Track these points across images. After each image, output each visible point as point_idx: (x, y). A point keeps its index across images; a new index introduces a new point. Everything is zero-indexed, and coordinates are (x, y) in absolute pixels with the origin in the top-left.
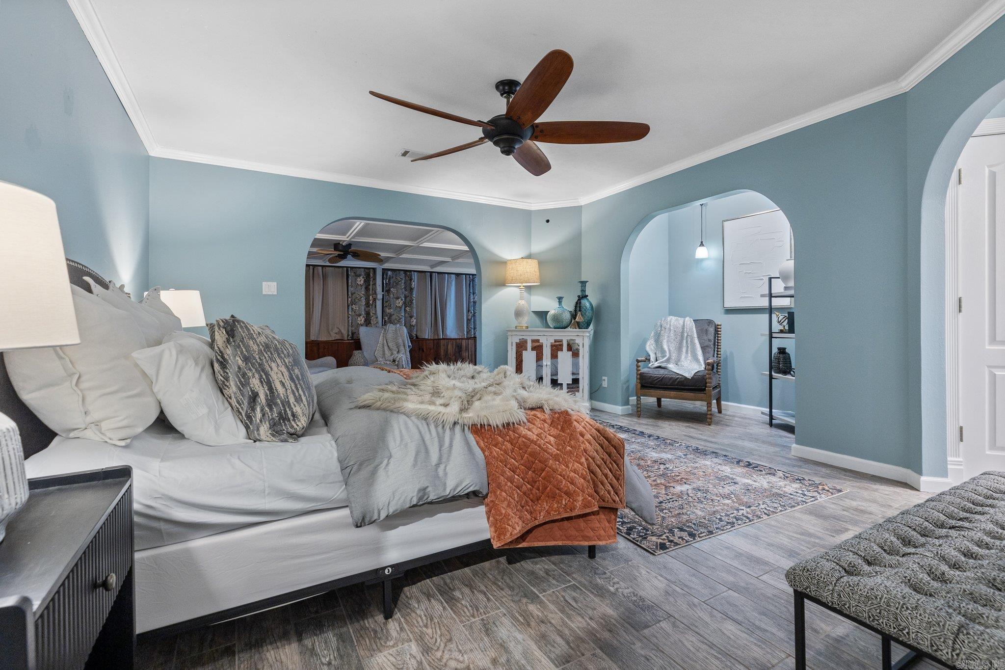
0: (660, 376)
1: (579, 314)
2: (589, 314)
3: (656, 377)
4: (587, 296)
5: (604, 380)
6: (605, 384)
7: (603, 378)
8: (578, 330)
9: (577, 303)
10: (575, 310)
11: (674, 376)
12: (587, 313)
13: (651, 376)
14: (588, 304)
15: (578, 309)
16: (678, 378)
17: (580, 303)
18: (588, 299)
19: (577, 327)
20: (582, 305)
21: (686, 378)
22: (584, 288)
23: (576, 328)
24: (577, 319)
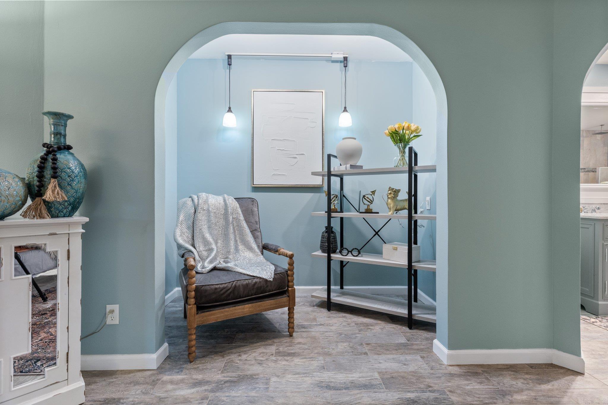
0: (230, 285)
1: (52, 184)
2: (79, 185)
3: (224, 288)
4: (69, 148)
5: (112, 312)
6: (113, 319)
7: (109, 307)
8: (48, 220)
9: (44, 159)
10: (41, 176)
11: (250, 281)
12: (74, 184)
13: (216, 289)
14: (73, 164)
15: (48, 173)
16: (256, 283)
17: (55, 160)
18: (72, 154)
19: (44, 212)
20: (59, 165)
21: (266, 281)
22: (62, 128)
23: (41, 217)
24: (49, 195)
